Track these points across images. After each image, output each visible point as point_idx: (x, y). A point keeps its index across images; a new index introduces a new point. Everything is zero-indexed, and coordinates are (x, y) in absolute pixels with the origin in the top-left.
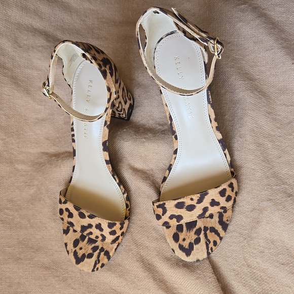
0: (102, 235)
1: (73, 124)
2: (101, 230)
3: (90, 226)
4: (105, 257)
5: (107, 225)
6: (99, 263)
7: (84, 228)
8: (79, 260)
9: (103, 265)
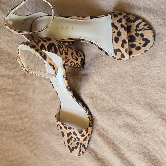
0: (77, 138)
1: (50, 80)
2: (76, 135)
3: (70, 133)
4: (83, 148)
5: (78, 132)
6: (81, 151)
7: (68, 135)
8: (71, 150)
9: (83, 153)
